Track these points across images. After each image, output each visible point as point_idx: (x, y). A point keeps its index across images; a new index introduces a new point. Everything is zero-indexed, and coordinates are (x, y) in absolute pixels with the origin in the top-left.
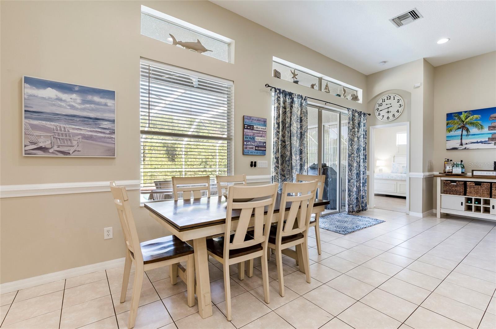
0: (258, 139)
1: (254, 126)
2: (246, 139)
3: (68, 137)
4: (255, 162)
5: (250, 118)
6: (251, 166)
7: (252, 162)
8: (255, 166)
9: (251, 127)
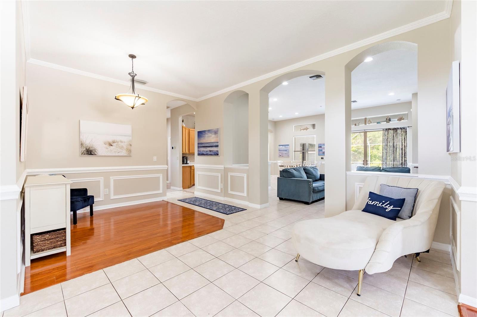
0: (323, 150)
1: (322, 146)
2: (319, 151)
3: (282, 153)
4: (323, 158)
5: (320, 144)
6: (322, 159)
7: (322, 158)
8: (323, 159)
9: (321, 147)
